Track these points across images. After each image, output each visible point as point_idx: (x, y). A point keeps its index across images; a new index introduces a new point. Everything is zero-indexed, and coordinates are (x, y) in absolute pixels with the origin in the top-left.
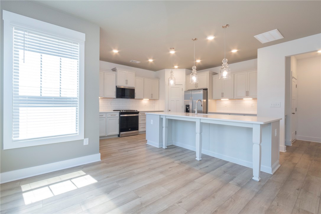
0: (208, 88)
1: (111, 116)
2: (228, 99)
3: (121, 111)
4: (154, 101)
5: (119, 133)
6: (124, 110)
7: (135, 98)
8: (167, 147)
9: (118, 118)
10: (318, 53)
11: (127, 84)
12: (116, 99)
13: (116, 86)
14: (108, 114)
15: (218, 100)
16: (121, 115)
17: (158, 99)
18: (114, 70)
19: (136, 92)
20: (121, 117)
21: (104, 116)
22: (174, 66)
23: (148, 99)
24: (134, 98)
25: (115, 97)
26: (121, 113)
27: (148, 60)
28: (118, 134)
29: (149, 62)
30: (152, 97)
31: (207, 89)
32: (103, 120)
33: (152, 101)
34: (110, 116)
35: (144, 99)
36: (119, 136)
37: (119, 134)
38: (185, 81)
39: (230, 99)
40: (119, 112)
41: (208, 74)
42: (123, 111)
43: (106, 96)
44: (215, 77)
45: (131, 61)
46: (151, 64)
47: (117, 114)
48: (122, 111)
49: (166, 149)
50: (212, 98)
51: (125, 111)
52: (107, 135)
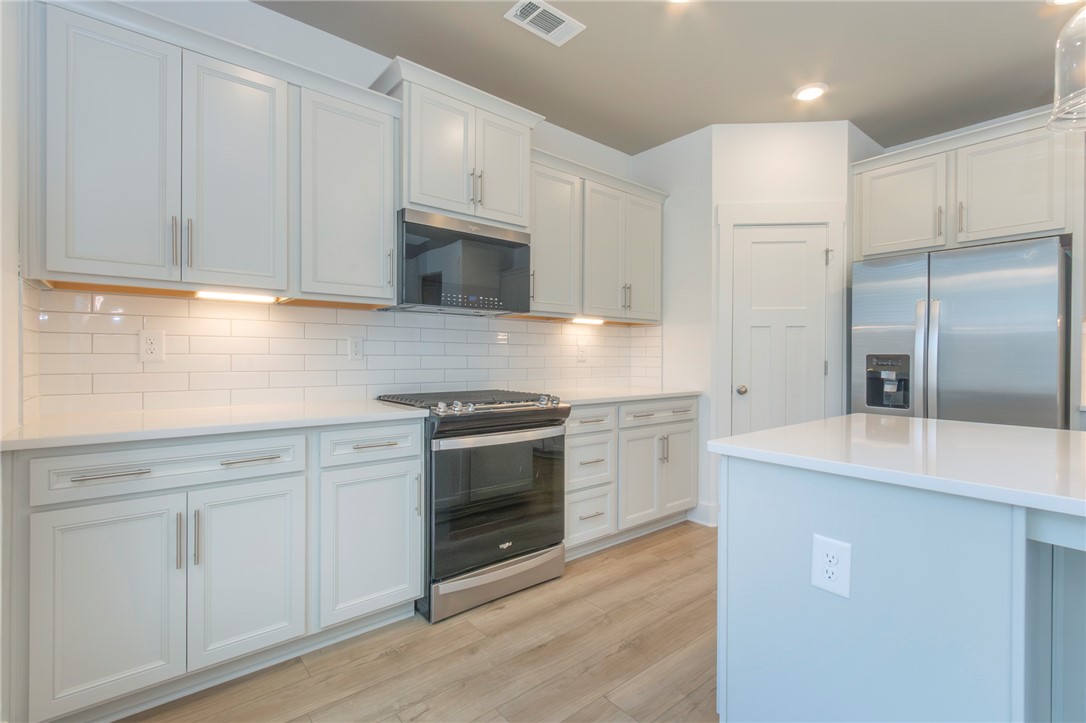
0: (1074, 229)
1: (358, 457)
3: (441, 409)
4: (623, 330)
5: (428, 590)
6: (465, 402)
7: (533, 305)
9: (418, 467)
11: (475, 199)
12: (400, 315)
13: (402, 213)
14: (327, 438)
16: (444, 444)
18: (386, 86)
19: (541, 266)
20: (441, 454)
21: (293, 457)
23: (600, 322)
25: (388, 294)
28: (418, 592)
33: (615, 330)
34: (345, 454)
35: (576, 320)
36: (423, 608)
37: (428, 597)
40: (426, 413)
42: (457, 408)
43: (313, 287)
47: (403, 437)
48: (447, 403)
51: (470, 408)
52: (313, 630)
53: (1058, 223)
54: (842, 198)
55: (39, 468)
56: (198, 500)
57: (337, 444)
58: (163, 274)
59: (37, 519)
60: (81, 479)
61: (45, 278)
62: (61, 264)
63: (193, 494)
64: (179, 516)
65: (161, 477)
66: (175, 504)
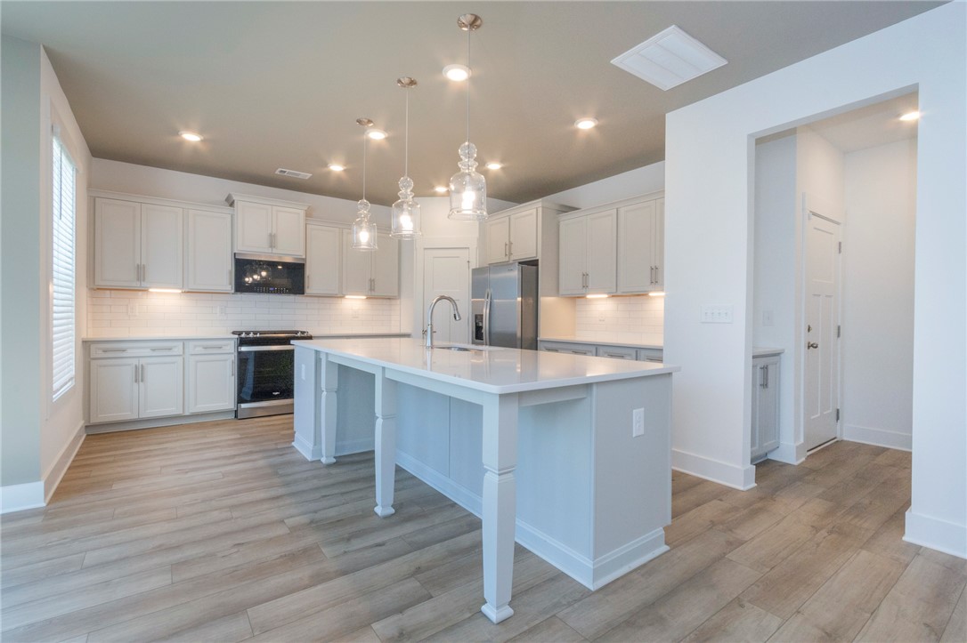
0: (539, 257)
1: (204, 351)
2: (606, 296)
3: (243, 335)
4: (384, 301)
5: (237, 406)
6: (255, 333)
7: (308, 291)
8: (334, 460)
9: (232, 357)
10: (902, 122)
11: (272, 245)
13: (235, 255)
14: (191, 344)
15: (576, 298)
16: (244, 349)
17: (398, 297)
19: (310, 272)
20: (243, 352)
21: (178, 349)
22: (433, 187)
23: (365, 297)
24: (303, 293)
26: (243, 342)
27: (326, 165)
28: (233, 407)
29: (330, 173)
30: (372, 289)
31: (534, 263)
32: (174, 363)
33: (376, 301)
34: (199, 350)
36: (236, 413)
37: (237, 410)
38: (477, 235)
39: (614, 296)
40: (237, 336)
41: (540, 210)
42: (251, 335)
44: (567, 220)
45: (277, 172)
46: (339, 178)
47: (227, 345)
48: (248, 333)
49: (329, 466)
50: (557, 291)
51: (258, 335)
52: (187, 414)
53: (529, 254)
54: (476, 235)
55: (93, 347)
56: (143, 361)
57: (195, 346)
58: (134, 284)
59: (93, 362)
60: (105, 351)
61: (95, 287)
62: (99, 283)
63: (141, 359)
64: (136, 366)
65: (130, 353)
66: (135, 362)
